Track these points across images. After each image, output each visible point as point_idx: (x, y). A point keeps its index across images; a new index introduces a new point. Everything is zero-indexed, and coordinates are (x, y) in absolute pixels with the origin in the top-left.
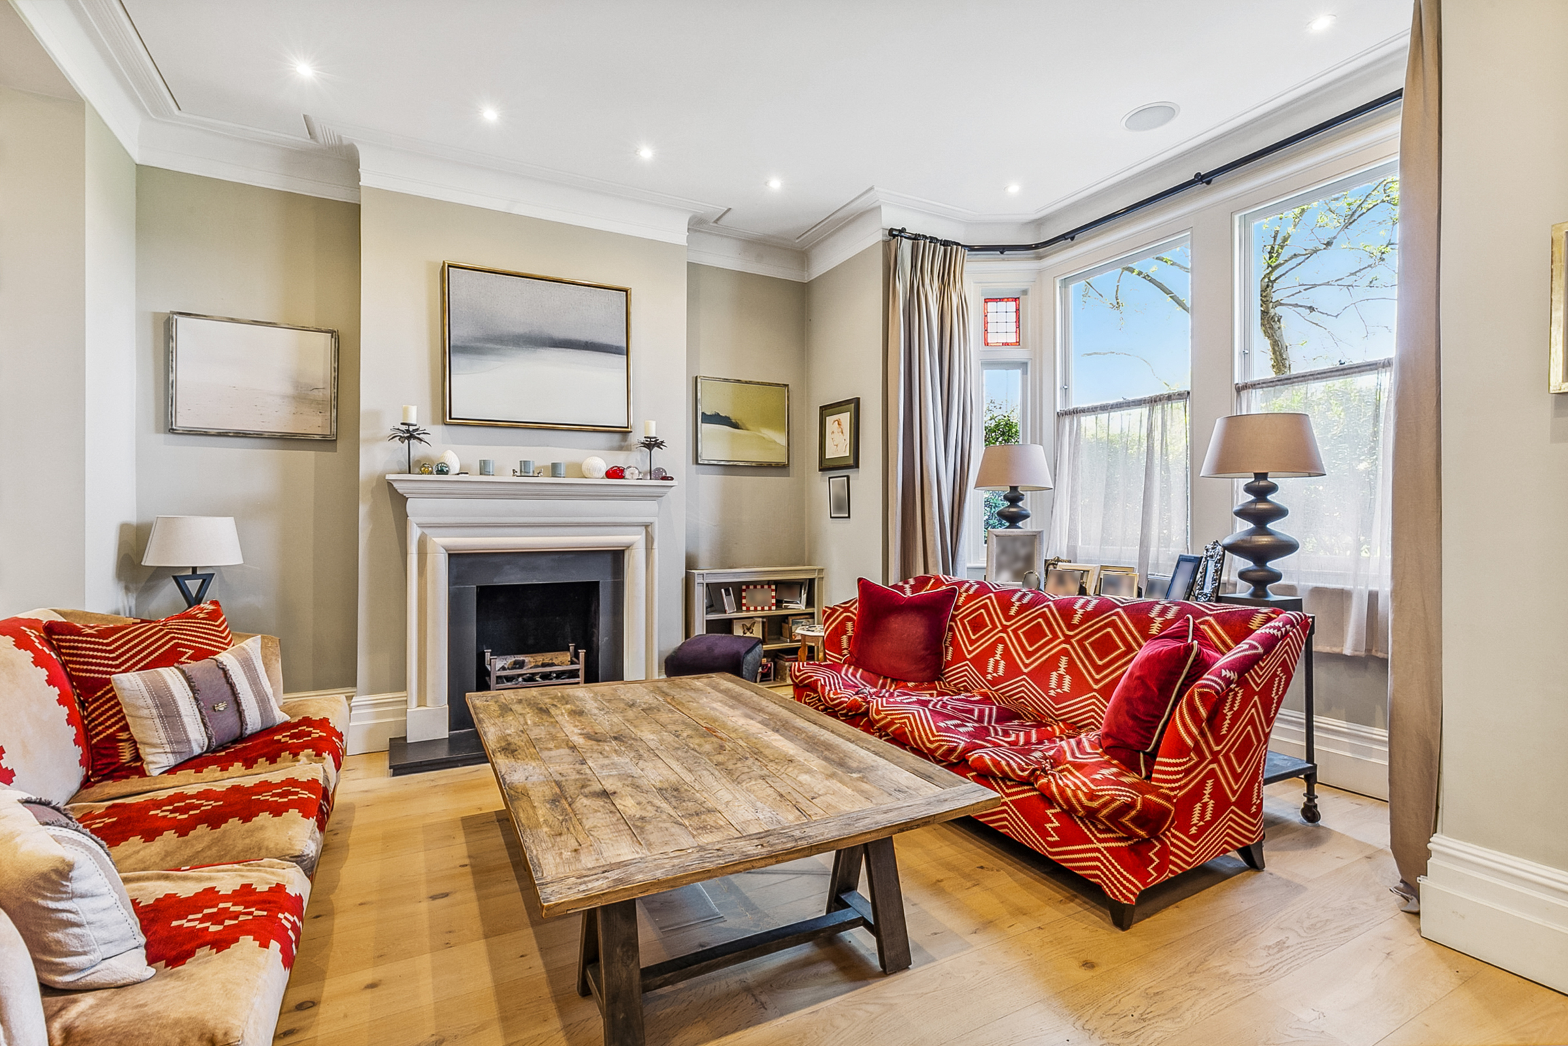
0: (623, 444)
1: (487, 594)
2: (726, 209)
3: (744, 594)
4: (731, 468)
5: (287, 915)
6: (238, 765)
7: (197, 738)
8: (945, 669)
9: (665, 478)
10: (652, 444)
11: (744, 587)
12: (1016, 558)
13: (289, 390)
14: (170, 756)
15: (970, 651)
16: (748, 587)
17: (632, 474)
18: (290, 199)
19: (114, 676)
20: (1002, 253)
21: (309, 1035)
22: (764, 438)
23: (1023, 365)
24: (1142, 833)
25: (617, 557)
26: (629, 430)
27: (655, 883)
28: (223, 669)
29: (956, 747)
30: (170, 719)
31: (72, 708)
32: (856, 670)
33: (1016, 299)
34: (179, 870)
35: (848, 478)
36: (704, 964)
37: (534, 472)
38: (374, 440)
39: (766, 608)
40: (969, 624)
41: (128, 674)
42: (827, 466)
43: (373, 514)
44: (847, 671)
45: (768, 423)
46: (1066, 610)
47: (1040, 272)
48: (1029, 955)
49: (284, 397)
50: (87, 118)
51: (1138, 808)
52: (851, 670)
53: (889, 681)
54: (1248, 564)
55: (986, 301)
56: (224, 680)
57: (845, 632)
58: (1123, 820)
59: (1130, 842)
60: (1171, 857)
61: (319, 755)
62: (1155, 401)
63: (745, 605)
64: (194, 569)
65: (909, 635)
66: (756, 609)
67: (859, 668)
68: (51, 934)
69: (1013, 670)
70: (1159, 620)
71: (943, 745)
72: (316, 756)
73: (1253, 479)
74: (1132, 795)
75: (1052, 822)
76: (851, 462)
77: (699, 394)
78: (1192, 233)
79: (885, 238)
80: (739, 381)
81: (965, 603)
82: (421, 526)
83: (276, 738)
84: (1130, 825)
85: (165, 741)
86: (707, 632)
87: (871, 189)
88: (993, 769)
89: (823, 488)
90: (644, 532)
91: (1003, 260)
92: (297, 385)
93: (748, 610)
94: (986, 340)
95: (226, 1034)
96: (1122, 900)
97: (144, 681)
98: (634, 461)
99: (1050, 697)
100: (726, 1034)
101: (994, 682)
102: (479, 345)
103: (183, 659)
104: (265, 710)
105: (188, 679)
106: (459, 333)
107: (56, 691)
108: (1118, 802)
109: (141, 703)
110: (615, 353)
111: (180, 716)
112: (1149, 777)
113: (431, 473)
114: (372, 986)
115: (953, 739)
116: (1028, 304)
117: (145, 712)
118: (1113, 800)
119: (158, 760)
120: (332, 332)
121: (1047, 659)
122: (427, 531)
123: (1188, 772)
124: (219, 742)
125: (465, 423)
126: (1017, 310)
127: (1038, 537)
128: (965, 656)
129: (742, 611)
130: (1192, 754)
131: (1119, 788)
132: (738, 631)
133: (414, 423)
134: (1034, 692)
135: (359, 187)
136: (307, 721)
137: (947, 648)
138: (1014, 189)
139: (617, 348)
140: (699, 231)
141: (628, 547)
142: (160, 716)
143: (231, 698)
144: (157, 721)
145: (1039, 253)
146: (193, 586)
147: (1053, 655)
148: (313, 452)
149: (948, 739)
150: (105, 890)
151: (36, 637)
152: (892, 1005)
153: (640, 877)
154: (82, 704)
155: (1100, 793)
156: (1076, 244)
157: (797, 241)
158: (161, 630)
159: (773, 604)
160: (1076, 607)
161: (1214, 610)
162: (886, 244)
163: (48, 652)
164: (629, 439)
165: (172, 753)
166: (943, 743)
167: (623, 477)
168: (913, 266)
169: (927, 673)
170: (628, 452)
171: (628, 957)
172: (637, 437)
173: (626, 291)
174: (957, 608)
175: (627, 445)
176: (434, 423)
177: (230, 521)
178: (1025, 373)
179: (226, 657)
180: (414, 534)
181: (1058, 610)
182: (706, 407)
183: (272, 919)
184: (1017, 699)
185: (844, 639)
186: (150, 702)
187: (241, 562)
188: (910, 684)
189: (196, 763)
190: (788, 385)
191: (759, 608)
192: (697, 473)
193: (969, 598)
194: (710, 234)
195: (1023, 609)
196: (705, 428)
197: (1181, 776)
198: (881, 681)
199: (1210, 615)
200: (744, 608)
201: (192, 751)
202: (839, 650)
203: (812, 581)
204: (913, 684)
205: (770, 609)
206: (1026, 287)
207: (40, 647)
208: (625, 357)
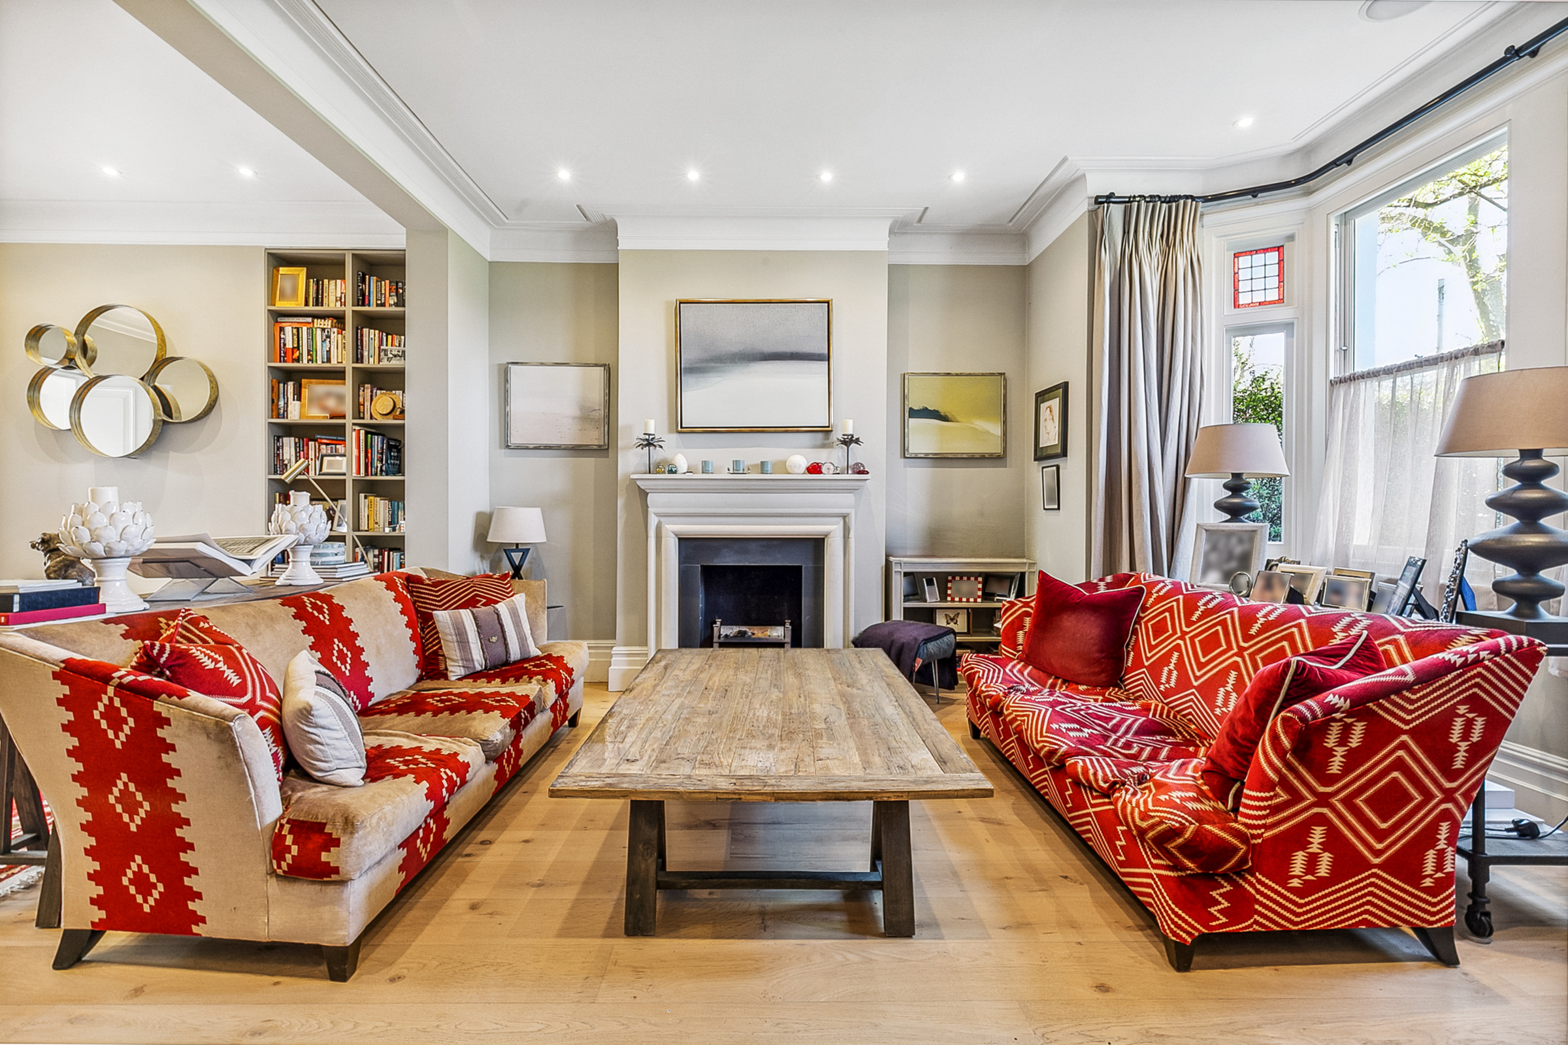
0: (826, 442)
1: (710, 573)
2: (922, 209)
3: (949, 585)
4: (941, 459)
5: (447, 771)
6: (498, 680)
7: (478, 660)
8: (1124, 675)
9: (860, 472)
10: (848, 441)
11: (950, 578)
12: (1230, 556)
13: (575, 411)
14: (462, 668)
15: (1149, 657)
16: (954, 578)
17: (829, 469)
18: (578, 267)
19: (434, 612)
20: (1255, 196)
21: (478, 859)
22: (976, 429)
23: (1288, 327)
24: (1190, 865)
25: (817, 545)
26: (830, 429)
27: (633, 792)
28: (497, 614)
29: (1057, 749)
30: (463, 644)
31: (415, 631)
32: (1025, 667)
33: (1279, 249)
34: (421, 735)
35: (1058, 467)
36: (722, 880)
37: (744, 470)
38: (627, 448)
39: (972, 600)
40: (1152, 628)
41: (446, 612)
42: (1041, 455)
43: (627, 505)
44: (1014, 666)
45: (981, 414)
46: (1248, 617)
47: (1310, 210)
48: (1043, 961)
49: (574, 418)
50: (449, 242)
51: (1186, 836)
52: (1019, 666)
53: (1060, 681)
54: (1513, 572)
55: (1236, 256)
56: (497, 622)
57: (1022, 628)
58: (1169, 847)
59: (1180, 873)
60: (1257, 907)
61: (545, 680)
62: (1456, 358)
63: (950, 595)
64: (517, 545)
65: (1082, 635)
66: (960, 601)
67: (1029, 665)
68: (308, 746)
69: (1184, 683)
70: (1341, 635)
71: (1045, 746)
72: (543, 681)
73: (1518, 459)
74: (1180, 819)
75: (1121, 840)
76: (1059, 451)
77: (906, 391)
78: (1510, 129)
79: (1091, 208)
80: (948, 374)
81: (1153, 605)
82: (658, 515)
83: (525, 665)
84: (1176, 853)
85: (459, 658)
86: (904, 619)
87: (1065, 160)
88: (1081, 777)
89: (1037, 476)
90: (842, 522)
91: (1257, 204)
92: (582, 408)
93: (953, 600)
94: (1236, 299)
95: (354, 817)
96: (1170, 935)
97: (450, 617)
98: (832, 457)
99: (1215, 715)
100: (722, 938)
101: (1166, 694)
102: (704, 365)
103: (478, 605)
104: (523, 645)
105: (475, 618)
106: (688, 356)
107: (406, 618)
108: (1164, 826)
109: (447, 631)
110: (817, 360)
111: (468, 642)
112: (1235, 810)
113: (664, 472)
114: (526, 841)
115: (1055, 741)
116: (1293, 253)
117: (449, 638)
118: (1161, 823)
119: (456, 671)
120: (604, 365)
121: (1218, 672)
122: (662, 519)
123: (1275, 810)
124: (492, 664)
125: (693, 431)
126: (1281, 261)
127: (1259, 532)
128: (1143, 663)
129: (947, 601)
130: (1277, 788)
131: (1175, 811)
132: (941, 621)
133: (653, 433)
134: (1202, 709)
135: (618, 250)
136: (549, 657)
137: (1128, 653)
138: (1246, 122)
139: (819, 355)
140: (906, 233)
141: (826, 536)
142: (458, 642)
143: (501, 634)
144: (456, 644)
145: (1309, 187)
146: (516, 557)
147: (1224, 668)
148: (593, 459)
149: (1053, 741)
150: (338, 728)
151: (401, 584)
152: (871, 960)
153: (625, 785)
154: (422, 629)
155: (1152, 814)
156: (1355, 168)
157: (1011, 224)
158: (469, 584)
159: (979, 597)
160: (1259, 615)
161: (1411, 627)
162: (1093, 214)
163: (405, 593)
164: (831, 437)
165: (463, 667)
166: (1046, 744)
167: (821, 472)
168: (1126, 232)
169: (1102, 677)
170: (830, 450)
171: (648, 854)
172: (837, 435)
173: (828, 302)
174: (1144, 609)
175: (829, 443)
176: (670, 432)
177: (537, 512)
178: (1290, 335)
179: (502, 607)
180: (653, 521)
181: (1240, 618)
182: (916, 403)
183: (437, 770)
184: (1184, 716)
185: (1021, 634)
186: (452, 631)
187: (545, 540)
188: (1081, 688)
189: (475, 676)
190: (1004, 374)
191: (964, 599)
192: (905, 466)
193: (1160, 599)
194: (917, 233)
195: (1207, 613)
196: (913, 422)
197: (1264, 813)
198: (1050, 681)
199: (1402, 633)
200: (949, 599)
201: (475, 667)
202: (1014, 645)
203: (1023, 574)
204: (1085, 687)
205: (975, 601)
206: (1291, 232)
207: (401, 590)
208: (827, 362)
